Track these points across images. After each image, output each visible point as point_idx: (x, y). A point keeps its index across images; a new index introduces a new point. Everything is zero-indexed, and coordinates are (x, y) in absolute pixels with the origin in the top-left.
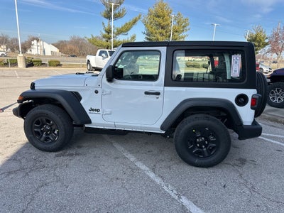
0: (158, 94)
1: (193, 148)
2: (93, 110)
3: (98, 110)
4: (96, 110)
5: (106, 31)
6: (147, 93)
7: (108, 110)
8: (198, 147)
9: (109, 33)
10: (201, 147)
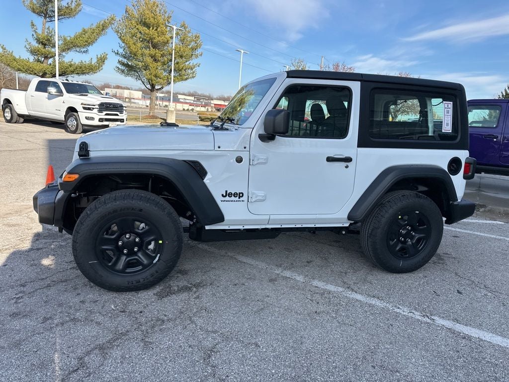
0: (348, 160)
1: (396, 245)
2: (230, 195)
3: (240, 195)
4: (235, 195)
5: (38, 41)
6: (330, 159)
7: (261, 193)
8: (402, 242)
9: (44, 45)
10: (405, 242)
